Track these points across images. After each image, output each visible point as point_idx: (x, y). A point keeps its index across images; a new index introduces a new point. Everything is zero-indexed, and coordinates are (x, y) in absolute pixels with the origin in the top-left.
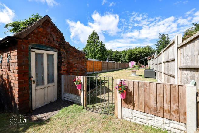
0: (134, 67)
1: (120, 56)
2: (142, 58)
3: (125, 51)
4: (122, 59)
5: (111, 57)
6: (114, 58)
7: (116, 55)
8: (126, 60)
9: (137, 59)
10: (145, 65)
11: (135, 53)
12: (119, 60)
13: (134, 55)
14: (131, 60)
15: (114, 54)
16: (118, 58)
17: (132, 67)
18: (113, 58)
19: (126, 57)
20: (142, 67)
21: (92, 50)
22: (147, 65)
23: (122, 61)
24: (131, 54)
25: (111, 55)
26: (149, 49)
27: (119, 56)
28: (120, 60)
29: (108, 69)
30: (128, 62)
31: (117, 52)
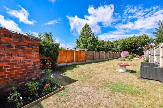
0: (127, 57)
1: (112, 46)
2: (136, 48)
3: (117, 41)
4: (114, 49)
5: (103, 47)
6: (106, 48)
7: (108, 45)
8: (118, 50)
9: (130, 49)
10: (140, 55)
11: (128, 43)
12: (110, 50)
13: (128, 44)
14: (123, 49)
15: (106, 44)
16: (110, 48)
17: (124, 57)
18: (104, 48)
19: (119, 47)
20: (136, 57)
21: (84, 40)
22: (142, 55)
23: (114, 51)
24: (124, 44)
25: (103, 45)
26: (146, 38)
27: (110, 46)
28: (112, 50)
29: (95, 59)
30: (120, 52)
31: (109, 42)
